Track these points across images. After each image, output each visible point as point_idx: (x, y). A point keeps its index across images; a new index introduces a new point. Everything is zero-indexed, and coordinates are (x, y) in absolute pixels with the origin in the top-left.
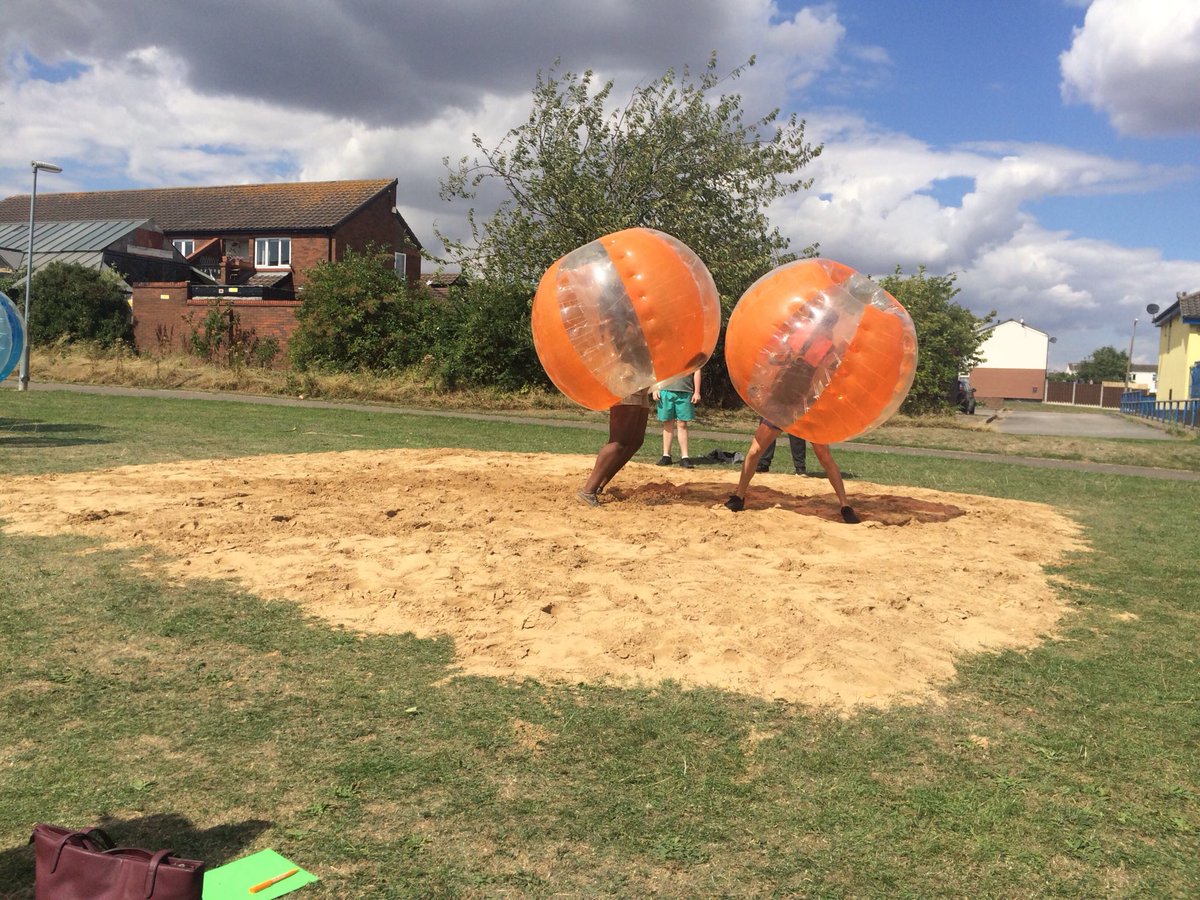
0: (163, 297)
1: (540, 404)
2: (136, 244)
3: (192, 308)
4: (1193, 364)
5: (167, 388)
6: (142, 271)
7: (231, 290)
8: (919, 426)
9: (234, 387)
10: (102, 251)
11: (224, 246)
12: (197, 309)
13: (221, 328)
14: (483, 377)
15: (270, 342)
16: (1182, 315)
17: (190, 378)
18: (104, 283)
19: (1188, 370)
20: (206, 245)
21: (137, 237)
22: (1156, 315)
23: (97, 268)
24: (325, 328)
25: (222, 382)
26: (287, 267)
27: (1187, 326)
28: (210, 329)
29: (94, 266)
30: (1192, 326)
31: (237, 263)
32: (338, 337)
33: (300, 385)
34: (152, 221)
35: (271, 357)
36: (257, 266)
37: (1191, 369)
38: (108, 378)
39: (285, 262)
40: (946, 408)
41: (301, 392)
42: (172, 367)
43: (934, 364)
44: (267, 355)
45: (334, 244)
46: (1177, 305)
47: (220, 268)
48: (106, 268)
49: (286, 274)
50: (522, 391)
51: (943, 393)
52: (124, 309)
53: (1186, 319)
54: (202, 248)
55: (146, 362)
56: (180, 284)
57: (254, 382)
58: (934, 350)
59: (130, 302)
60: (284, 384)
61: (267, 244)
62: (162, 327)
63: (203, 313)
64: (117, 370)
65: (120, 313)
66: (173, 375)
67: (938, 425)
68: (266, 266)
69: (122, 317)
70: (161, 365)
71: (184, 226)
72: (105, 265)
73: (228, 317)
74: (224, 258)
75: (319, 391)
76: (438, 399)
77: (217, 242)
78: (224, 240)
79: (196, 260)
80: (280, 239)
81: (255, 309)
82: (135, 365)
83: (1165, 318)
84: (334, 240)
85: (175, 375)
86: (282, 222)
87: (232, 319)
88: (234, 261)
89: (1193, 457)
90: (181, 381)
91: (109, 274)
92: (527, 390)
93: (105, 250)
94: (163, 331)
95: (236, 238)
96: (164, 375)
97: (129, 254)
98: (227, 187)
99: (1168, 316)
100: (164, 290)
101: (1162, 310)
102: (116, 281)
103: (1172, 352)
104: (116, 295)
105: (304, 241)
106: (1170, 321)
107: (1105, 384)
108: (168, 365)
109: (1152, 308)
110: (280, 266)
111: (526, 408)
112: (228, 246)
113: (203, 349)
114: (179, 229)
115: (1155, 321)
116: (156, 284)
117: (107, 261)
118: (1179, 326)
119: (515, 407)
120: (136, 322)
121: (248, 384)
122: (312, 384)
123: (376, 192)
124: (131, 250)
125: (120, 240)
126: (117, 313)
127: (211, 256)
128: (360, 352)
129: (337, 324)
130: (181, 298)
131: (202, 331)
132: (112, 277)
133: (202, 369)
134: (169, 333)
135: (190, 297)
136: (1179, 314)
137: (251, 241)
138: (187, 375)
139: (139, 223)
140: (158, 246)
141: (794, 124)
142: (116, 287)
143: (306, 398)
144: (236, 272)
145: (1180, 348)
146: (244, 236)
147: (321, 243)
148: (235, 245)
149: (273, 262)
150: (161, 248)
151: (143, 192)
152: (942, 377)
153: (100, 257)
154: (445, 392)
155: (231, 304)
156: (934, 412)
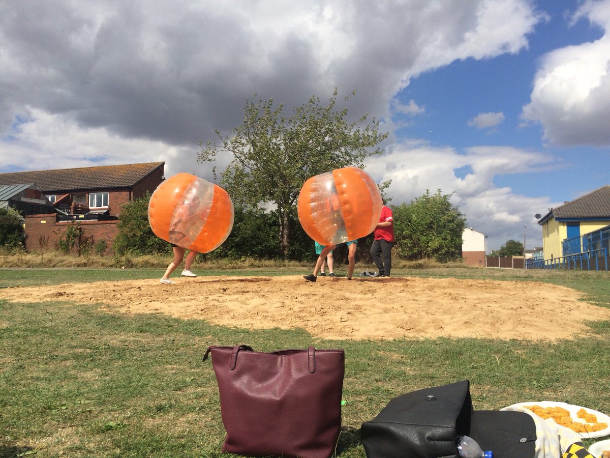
0: (42, 222)
1: (252, 265)
2: (26, 196)
3: (59, 227)
4: (562, 241)
5: (47, 267)
6: (29, 210)
7: (80, 216)
8: (448, 267)
9: (85, 265)
10: (7, 200)
11: (72, 198)
12: (61, 227)
13: (75, 236)
14: (220, 254)
15: (103, 242)
16: (555, 217)
17: (60, 262)
18: (10, 216)
19: (561, 243)
20: (61, 198)
21: (27, 193)
22: (540, 219)
23: (6, 209)
24: (134, 232)
25: (78, 263)
26: (107, 207)
27: (557, 222)
28: (69, 237)
29: (4, 208)
30: (560, 222)
31: (80, 206)
32: (141, 237)
33: (122, 262)
34: (35, 185)
35: (103, 249)
36: (90, 208)
37: (562, 243)
38: (13, 264)
39: (105, 204)
40: (459, 259)
41: (123, 266)
42: (49, 257)
43: (451, 237)
44: (102, 249)
45: (132, 194)
46: (551, 212)
47: (70, 209)
48: (10, 208)
49: (106, 211)
50: (242, 260)
51: (457, 251)
52: (20, 229)
53: (557, 219)
54: (60, 199)
55: (34, 255)
56: (52, 215)
57: (96, 262)
58: (451, 230)
59: (24, 226)
60: (113, 262)
61: (96, 196)
62: (43, 237)
63: (65, 229)
64: (19, 259)
65: (19, 231)
66: (50, 261)
67: (457, 267)
68: (95, 207)
69: (19, 233)
70: (44, 256)
71: (50, 189)
72: (9, 207)
73: (79, 231)
74: (73, 204)
75: (132, 264)
76: (198, 265)
77: (68, 196)
78: (72, 195)
79: (57, 205)
80: (103, 193)
81: (93, 226)
82: (28, 257)
83: (544, 221)
84: (132, 192)
85: (51, 261)
86: (104, 184)
87: (81, 231)
88: (78, 205)
89: (585, 275)
90: (55, 264)
91: (11, 211)
92: (244, 259)
93: (9, 200)
94: (43, 239)
95: (79, 194)
96: (45, 261)
97: (23, 202)
98: (73, 169)
99: (546, 219)
100: (43, 218)
101: (543, 217)
102: (16, 215)
103: (550, 236)
104: (16, 222)
105: (116, 194)
106: (547, 222)
107: (514, 257)
108: (47, 256)
109: (538, 216)
110: (103, 207)
111: (245, 268)
112: (74, 197)
113: (65, 247)
114: (47, 190)
115: (539, 222)
116: (38, 215)
117: (10, 205)
118: (553, 223)
119: (239, 267)
120: (27, 236)
121: (93, 263)
122: (129, 261)
123: (154, 168)
124: (23, 199)
125: (18, 194)
126: (16, 232)
127: (65, 203)
128: (153, 244)
129: (141, 230)
130: (52, 222)
131: (64, 238)
132: (14, 213)
133: (66, 257)
134: (46, 239)
135: (57, 221)
136: (553, 217)
137: (87, 195)
138: (58, 261)
139: (27, 186)
140: (38, 197)
141: (374, 122)
142: (16, 218)
143: (125, 268)
144: (79, 211)
145: (554, 233)
146: (83, 192)
147: (125, 194)
148: (78, 197)
149: (99, 205)
150: (39, 199)
151: (27, 173)
152: (455, 243)
153: (7, 204)
154: (201, 261)
155: (79, 224)
156: (453, 261)
